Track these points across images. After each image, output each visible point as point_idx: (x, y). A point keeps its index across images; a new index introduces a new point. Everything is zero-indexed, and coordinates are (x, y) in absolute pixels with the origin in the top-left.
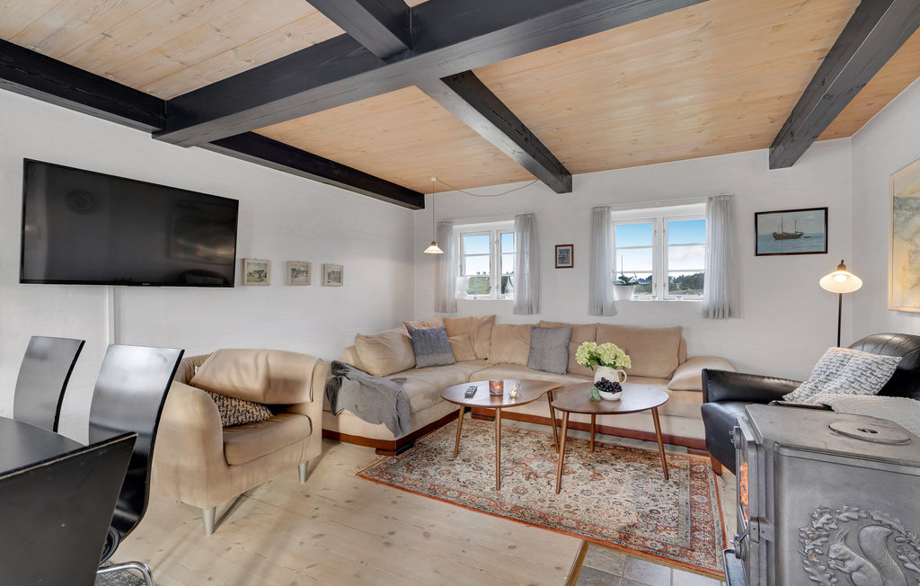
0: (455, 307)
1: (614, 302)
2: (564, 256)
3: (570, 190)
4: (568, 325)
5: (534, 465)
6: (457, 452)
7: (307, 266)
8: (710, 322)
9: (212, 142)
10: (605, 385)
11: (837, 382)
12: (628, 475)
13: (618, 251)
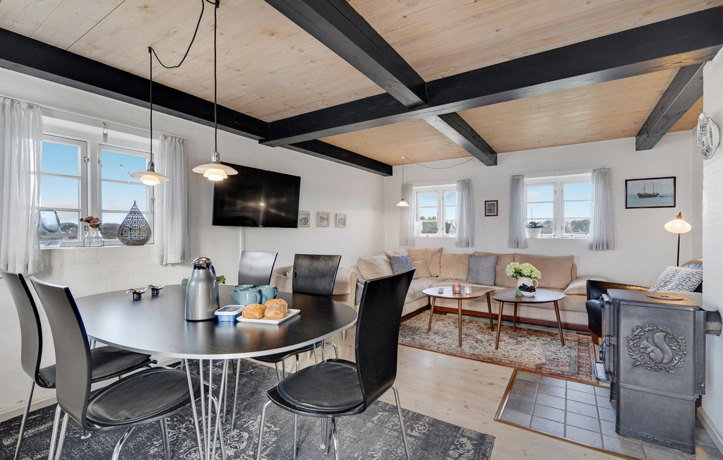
0: (414, 243)
1: (526, 240)
2: (491, 208)
3: (495, 163)
4: (495, 254)
5: (479, 337)
6: (429, 329)
7: (328, 214)
8: (594, 252)
9: (290, 145)
10: (524, 288)
11: (670, 286)
12: (539, 342)
13: (528, 205)
